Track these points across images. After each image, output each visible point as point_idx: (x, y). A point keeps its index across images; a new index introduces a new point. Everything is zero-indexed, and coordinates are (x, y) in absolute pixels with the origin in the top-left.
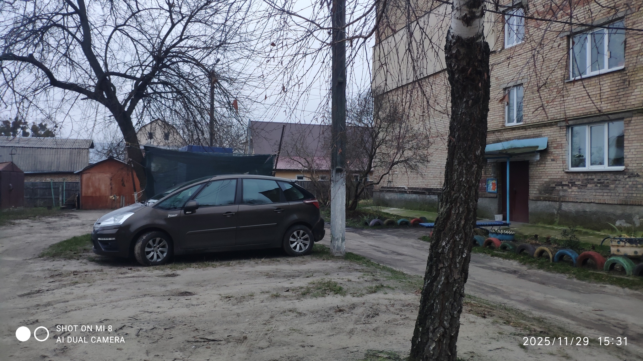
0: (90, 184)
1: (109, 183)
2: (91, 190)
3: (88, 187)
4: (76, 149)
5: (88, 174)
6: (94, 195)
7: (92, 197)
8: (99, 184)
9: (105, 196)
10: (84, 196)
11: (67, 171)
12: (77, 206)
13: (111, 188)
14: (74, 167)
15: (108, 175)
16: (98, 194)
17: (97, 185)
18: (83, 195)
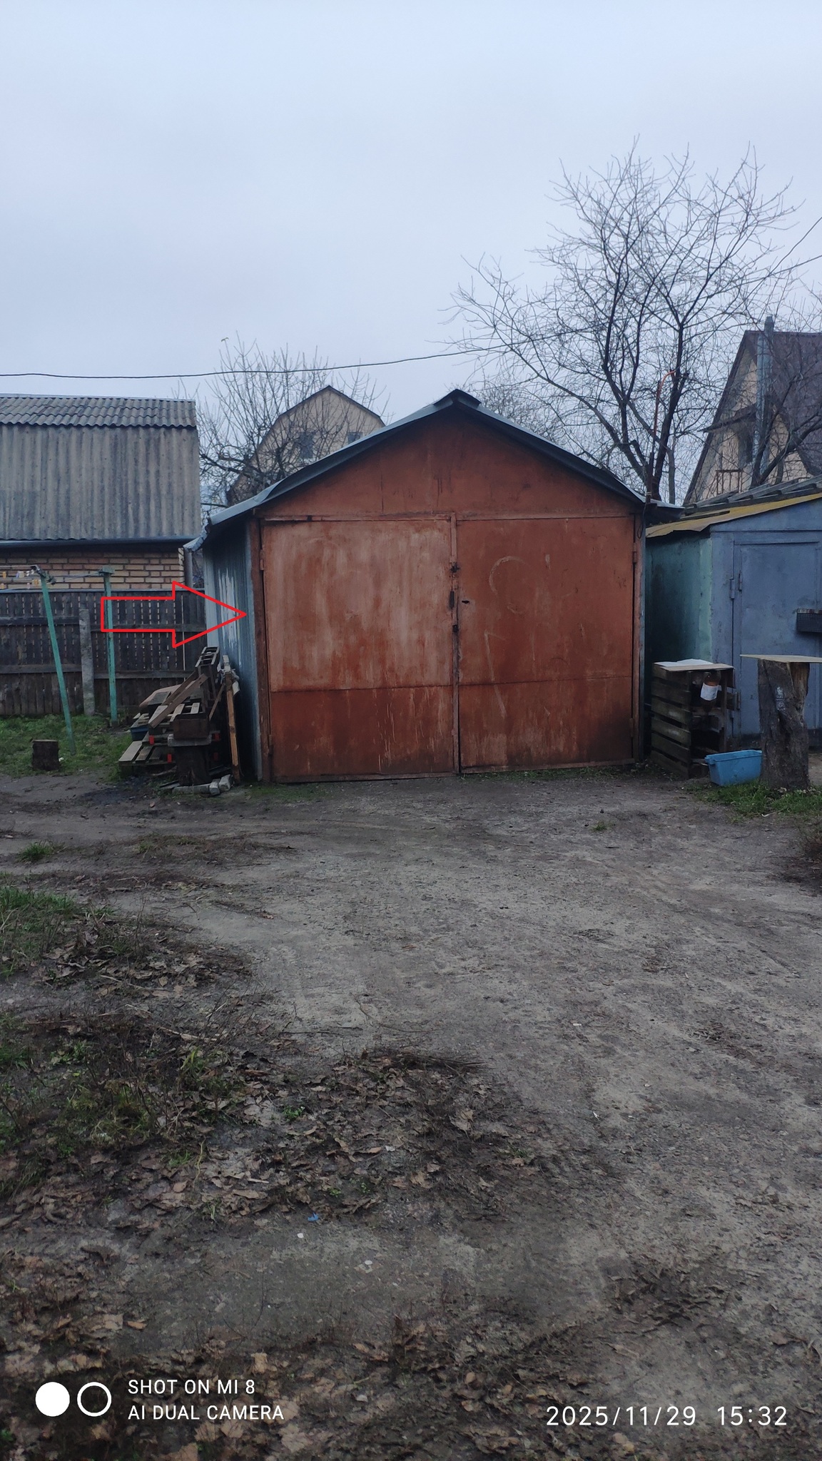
0: (321, 605)
1: (438, 597)
2: (328, 644)
3: (305, 621)
4: (136, 427)
5: (302, 530)
6: (347, 682)
7: (334, 692)
8: (377, 602)
9: (419, 687)
10: (287, 692)
11: (107, 535)
12: (235, 761)
13: (456, 629)
14: (136, 520)
15: (434, 536)
16: (371, 676)
17: (361, 606)
18: (277, 679)
